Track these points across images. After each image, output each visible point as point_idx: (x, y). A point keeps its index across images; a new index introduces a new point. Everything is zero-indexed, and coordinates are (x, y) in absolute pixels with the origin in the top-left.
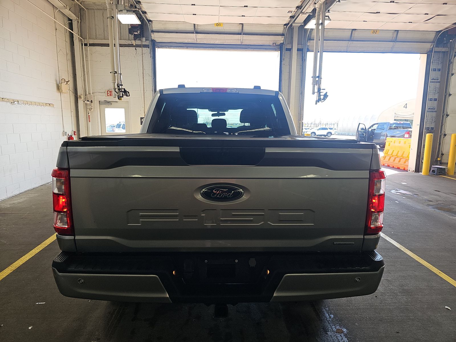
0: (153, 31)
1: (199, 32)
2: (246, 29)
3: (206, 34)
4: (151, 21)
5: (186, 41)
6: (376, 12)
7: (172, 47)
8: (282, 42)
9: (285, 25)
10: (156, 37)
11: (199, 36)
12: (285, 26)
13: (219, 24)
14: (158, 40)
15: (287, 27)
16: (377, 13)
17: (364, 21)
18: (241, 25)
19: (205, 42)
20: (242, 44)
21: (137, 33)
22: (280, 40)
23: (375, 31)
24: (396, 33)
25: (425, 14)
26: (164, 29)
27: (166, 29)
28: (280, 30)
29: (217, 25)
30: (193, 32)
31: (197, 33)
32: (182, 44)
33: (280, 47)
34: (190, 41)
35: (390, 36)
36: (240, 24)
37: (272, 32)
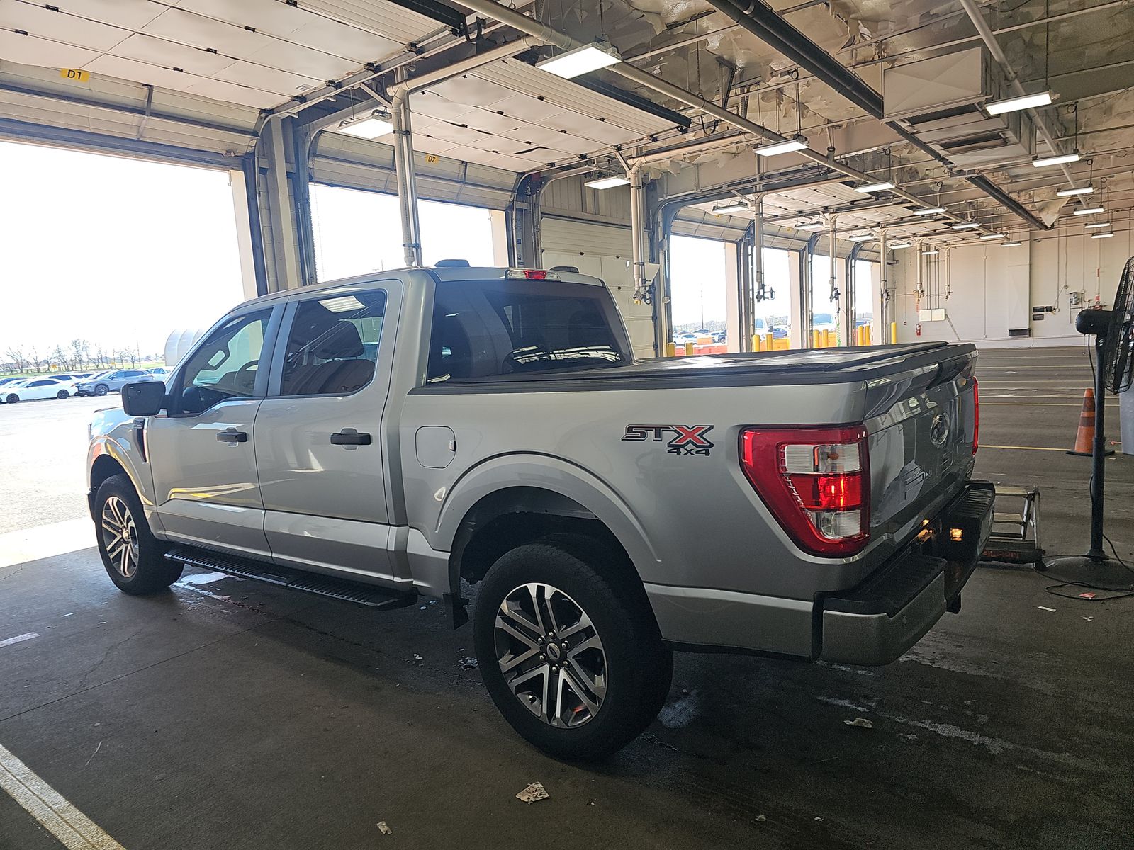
1: (1, 83)
2: (159, 102)
6: (460, 124)
8: (250, 150)
9: (263, 111)
11: (3, 95)
12: (263, 115)
13: (77, 75)
15: (266, 117)
16: (463, 126)
17: (428, 136)
18: (146, 87)
20: (141, 139)
22: (246, 143)
23: (433, 156)
24: (463, 167)
25: (527, 142)
28: (250, 120)
29: (71, 74)
33: (244, 163)
35: (455, 170)
36: (144, 85)
37: (227, 121)
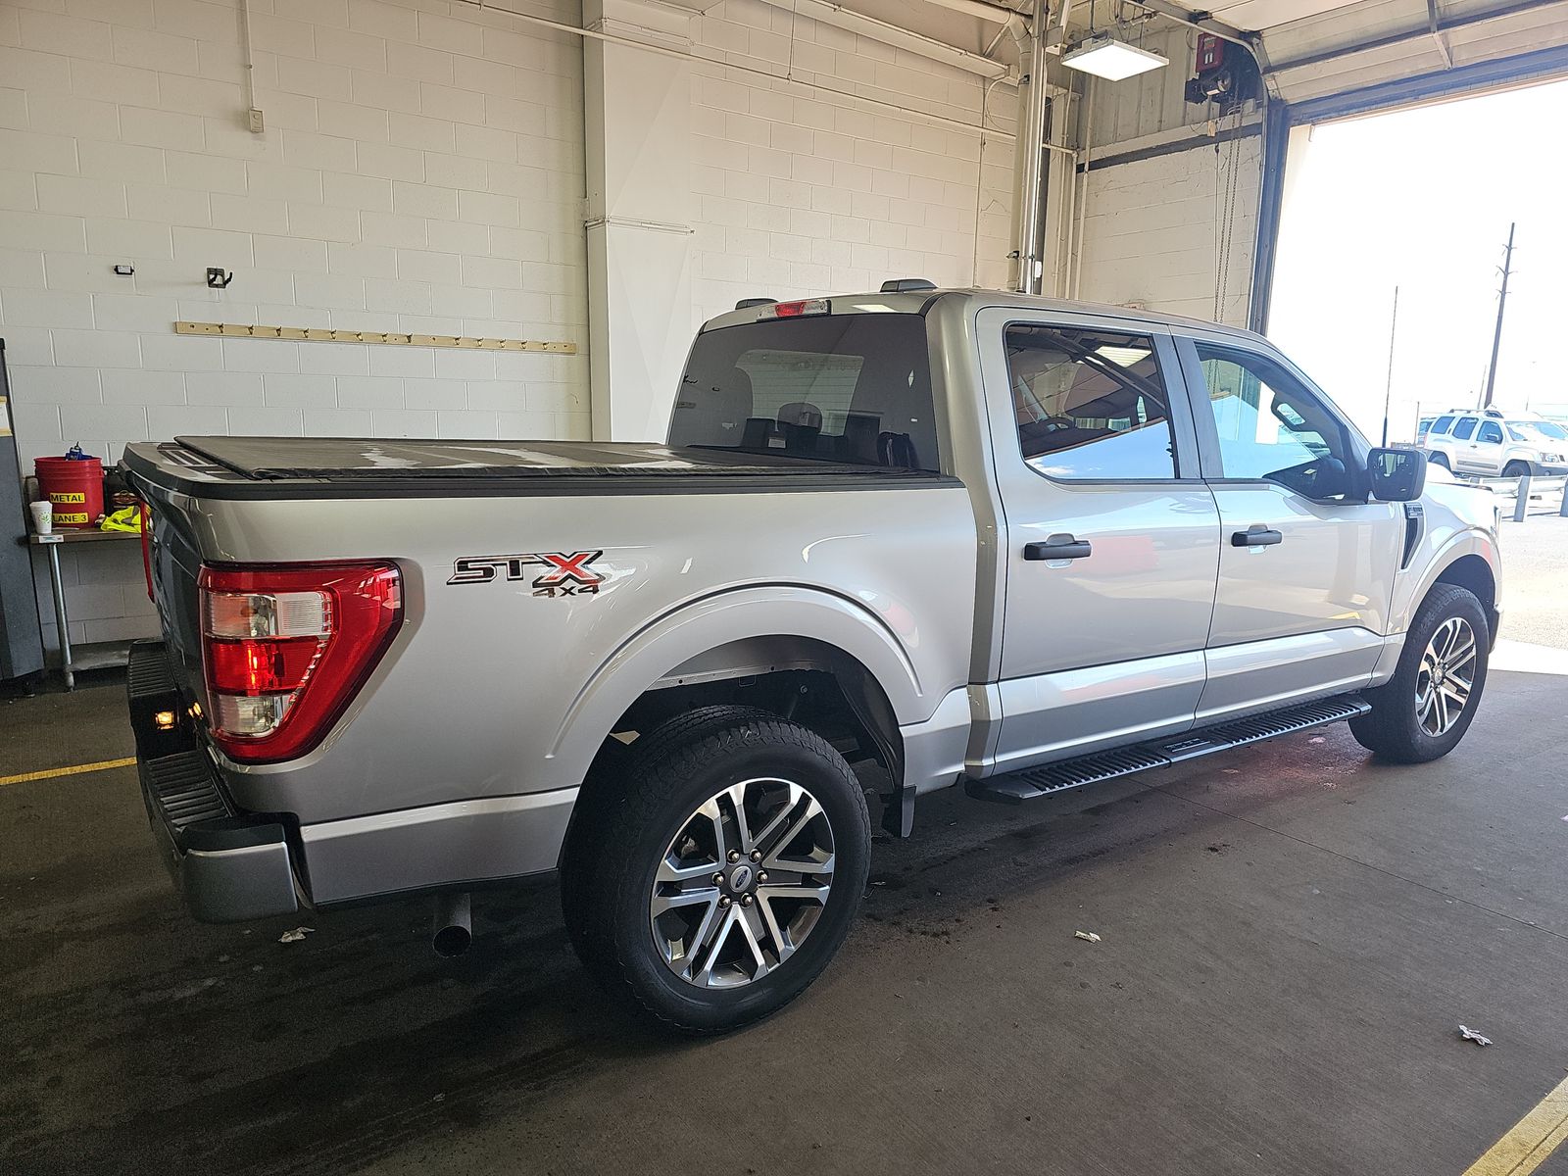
0: (1270, 69)
1: (1456, 18)
3: (1486, 21)
4: (1257, 34)
5: (1407, 71)
7: (1351, 111)
10: (1285, 85)
11: (1461, 34)
14: (1292, 96)
19: (1494, 52)
21: (1217, 91)
26: (1308, 49)
27: (1317, 47)
30: (1426, 25)
31: (1446, 24)
32: (1391, 86)
34: (1424, 66)
